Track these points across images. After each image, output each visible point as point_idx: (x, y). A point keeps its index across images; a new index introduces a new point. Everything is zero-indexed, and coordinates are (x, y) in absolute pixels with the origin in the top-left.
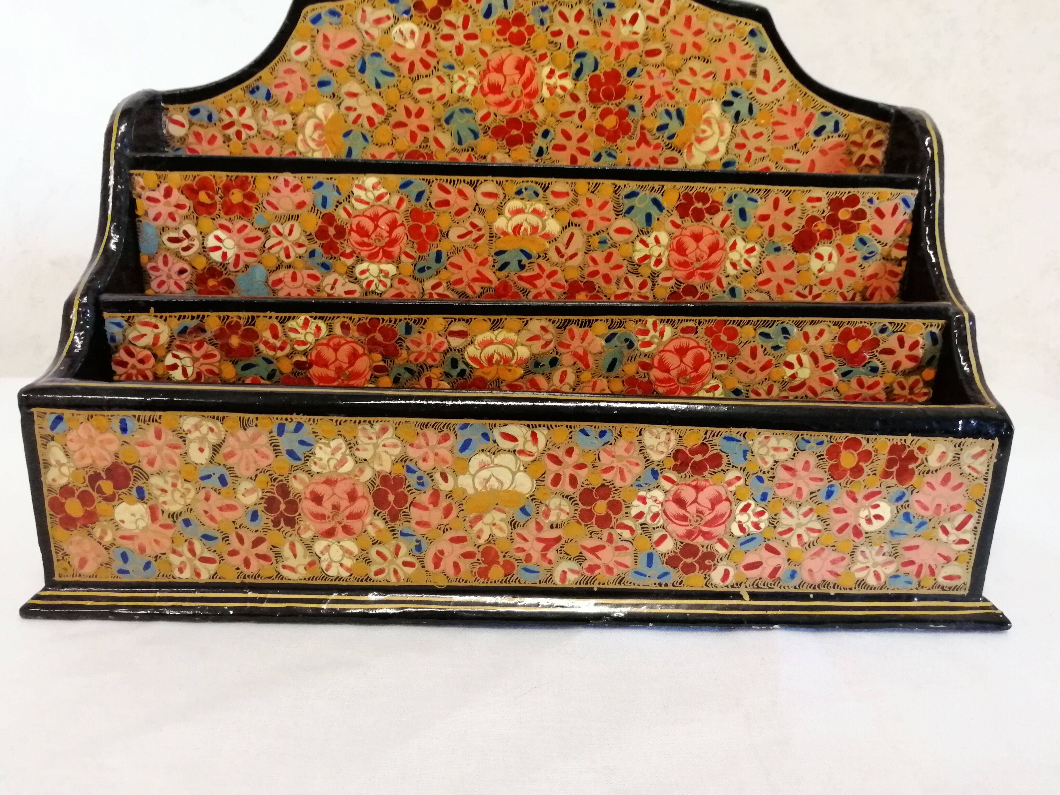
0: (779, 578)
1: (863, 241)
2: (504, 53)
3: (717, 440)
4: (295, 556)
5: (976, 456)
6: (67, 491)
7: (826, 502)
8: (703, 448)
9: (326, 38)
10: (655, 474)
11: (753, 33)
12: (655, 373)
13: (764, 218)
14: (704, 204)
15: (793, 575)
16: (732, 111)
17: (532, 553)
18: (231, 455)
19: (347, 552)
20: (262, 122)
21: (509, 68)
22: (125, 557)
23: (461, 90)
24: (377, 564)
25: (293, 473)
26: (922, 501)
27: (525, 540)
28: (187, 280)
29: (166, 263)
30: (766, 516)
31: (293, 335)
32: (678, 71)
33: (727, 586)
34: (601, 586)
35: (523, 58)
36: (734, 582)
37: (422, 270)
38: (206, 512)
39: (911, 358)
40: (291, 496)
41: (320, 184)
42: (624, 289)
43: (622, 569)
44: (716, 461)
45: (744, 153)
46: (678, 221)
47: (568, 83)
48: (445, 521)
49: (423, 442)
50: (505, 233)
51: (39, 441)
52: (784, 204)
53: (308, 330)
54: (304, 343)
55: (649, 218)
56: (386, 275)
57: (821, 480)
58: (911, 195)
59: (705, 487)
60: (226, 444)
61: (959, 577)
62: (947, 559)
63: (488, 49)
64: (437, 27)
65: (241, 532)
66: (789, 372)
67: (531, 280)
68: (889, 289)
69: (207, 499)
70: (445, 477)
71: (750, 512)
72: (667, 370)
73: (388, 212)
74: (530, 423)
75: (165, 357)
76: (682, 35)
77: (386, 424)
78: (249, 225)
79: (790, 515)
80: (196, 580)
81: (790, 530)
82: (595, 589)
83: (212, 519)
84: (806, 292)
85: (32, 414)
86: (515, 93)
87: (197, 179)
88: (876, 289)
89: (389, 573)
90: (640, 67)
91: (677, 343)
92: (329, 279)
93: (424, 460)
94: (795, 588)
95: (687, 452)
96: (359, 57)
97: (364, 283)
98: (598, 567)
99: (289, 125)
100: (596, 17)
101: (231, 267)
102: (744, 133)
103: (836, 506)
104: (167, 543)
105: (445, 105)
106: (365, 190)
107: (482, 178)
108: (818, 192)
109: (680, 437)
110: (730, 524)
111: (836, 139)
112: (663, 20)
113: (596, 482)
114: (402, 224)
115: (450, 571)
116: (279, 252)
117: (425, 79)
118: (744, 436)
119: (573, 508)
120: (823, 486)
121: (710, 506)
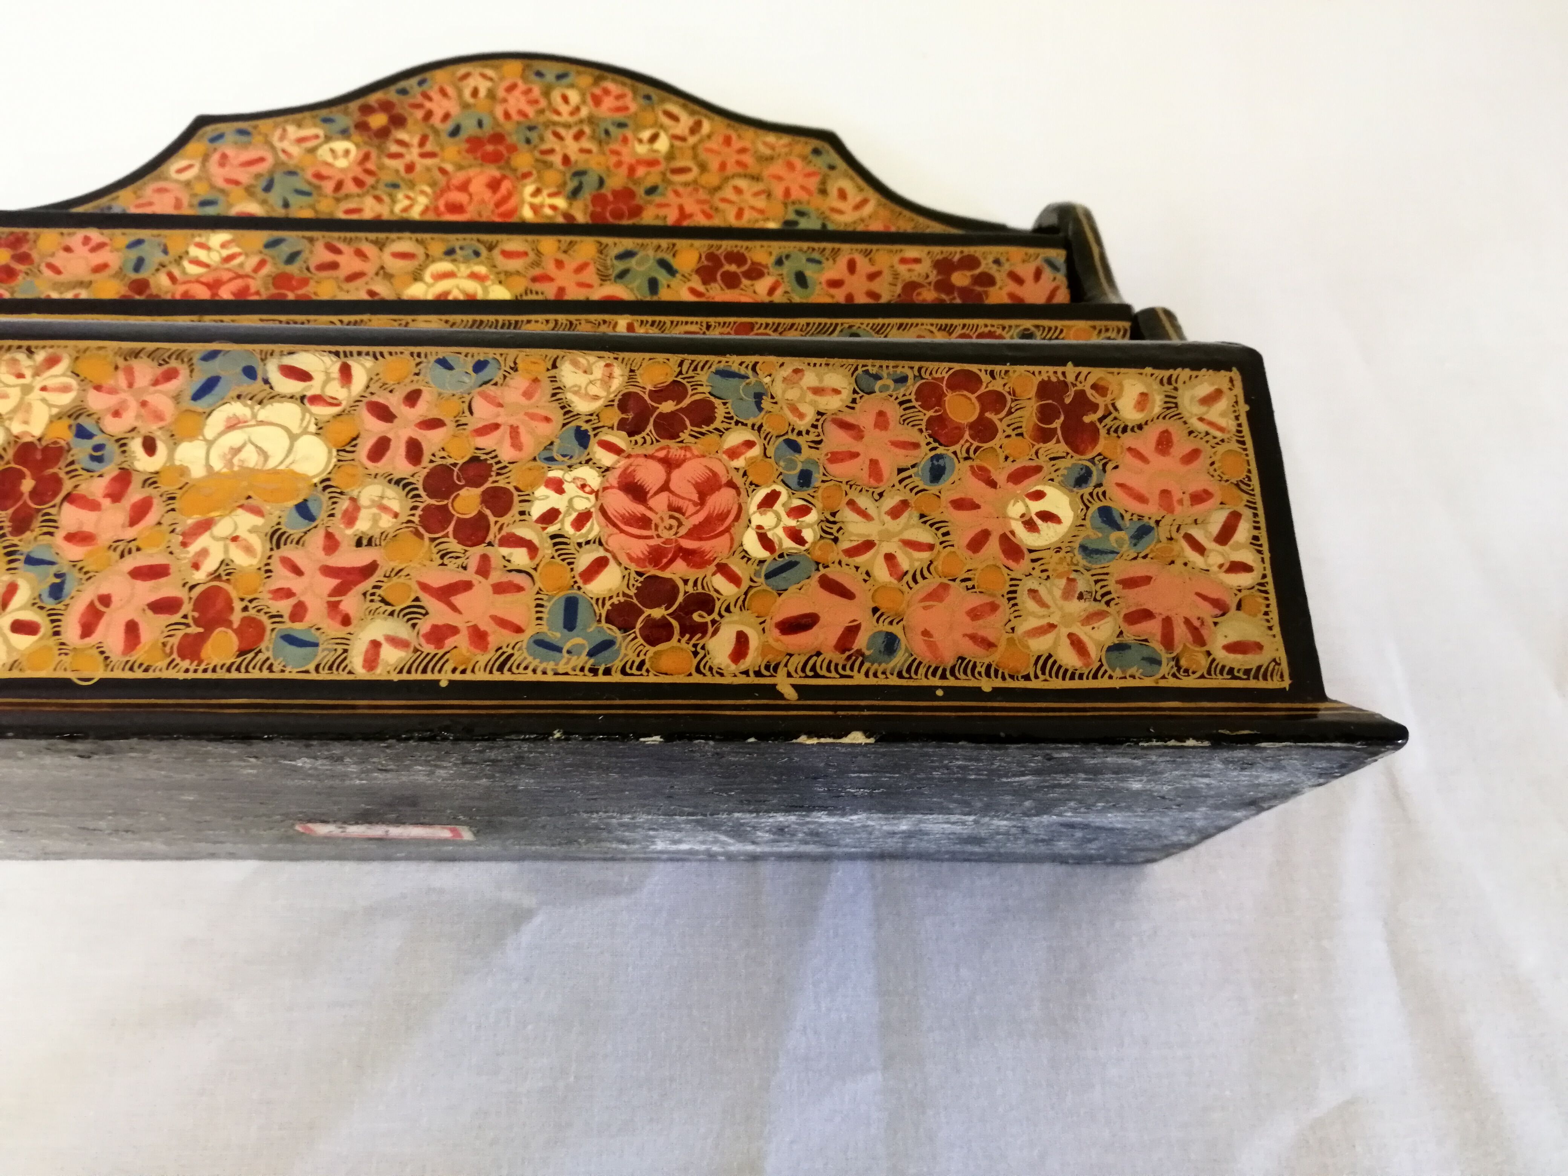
0: (859, 653)
2: (472, 172)
3: (703, 377)
5: (1209, 400)
7: (934, 489)
8: (675, 390)
9: (224, 156)
10: (582, 438)
11: (816, 151)
13: (835, 283)
14: (739, 267)
15: (890, 645)
17: (307, 599)
21: (478, 186)
23: (407, 211)
26: (1129, 483)
27: (297, 571)
30: (813, 517)
32: (718, 188)
33: (746, 673)
34: (458, 677)
35: (499, 176)
36: (761, 662)
41: (139, 242)
43: (508, 636)
44: (702, 414)
47: (560, 202)
52: (865, 267)
55: (653, 284)
57: (916, 446)
58: (1056, 252)
59: (684, 461)
61: (1258, 647)
62: (1222, 608)
63: (449, 167)
64: (383, 146)
70: (150, 447)
71: (778, 506)
73: (239, 276)
74: (341, 349)
76: (720, 153)
77: (59, 352)
79: (864, 514)
81: (868, 545)
82: (444, 684)
86: (483, 213)
90: (662, 185)
93: (117, 414)
94: (900, 675)
95: (646, 397)
96: (266, 175)
98: (454, 630)
100: (603, 136)
103: (955, 496)
106: (209, 249)
107: (394, 236)
108: (912, 252)
109: (632, 371)
110: (741, 534)
112: (693, 140)
113: (459, 455)
115: (116, 644)
118: (754, 369)
119: (410, 503)
120: (923, 455)
121: (695, 497)
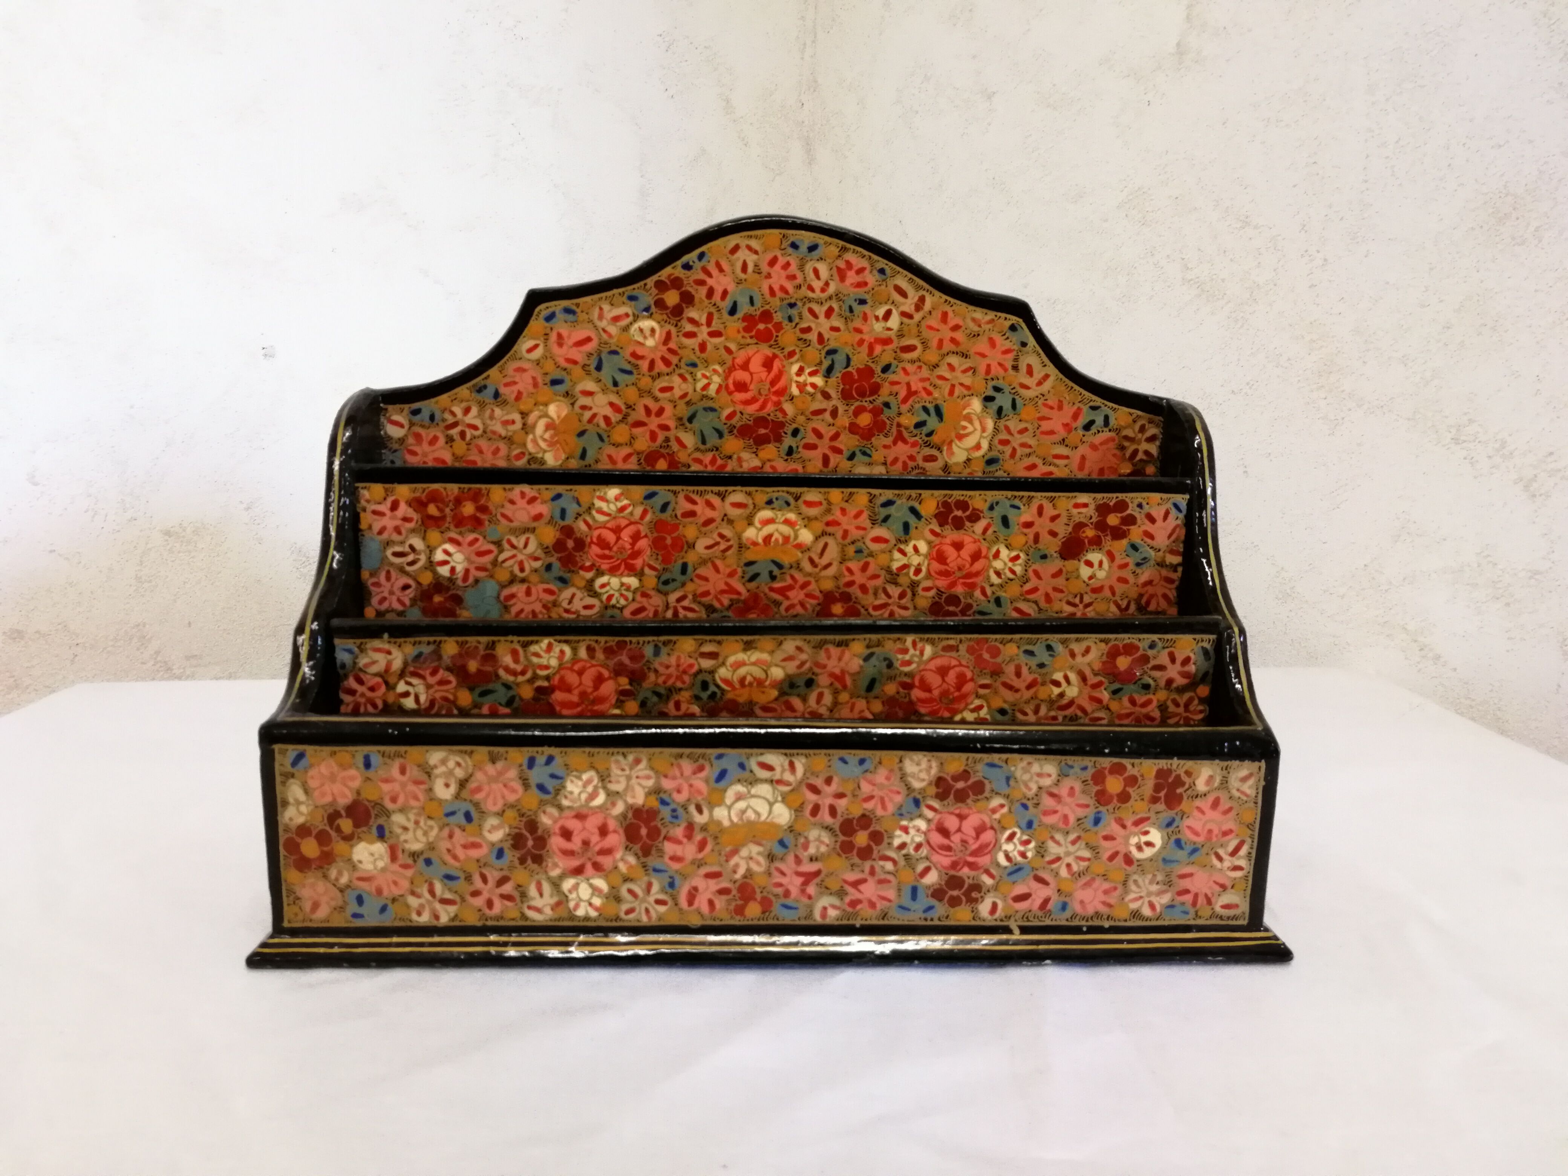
0: (1050, 911)
1: (1134, 547)
2: (751, 350)
3: (980, 767)
4: (541, 895)
5: (1244, 780)
6: (304, 830)
7: (1095, 829)
8: (965, 775)
9: (560, 336)
10: (917, 803)
11: (1013, 328)
12: (916, 694)
13: (1028, 525)
14: (964, 512)
15: (1064, 907)
16: (994, 406)
17: (791, 888)
18: (478, 789)
19: (595, 890)
20: (488, 422)
21: (756, 365)
22: (360, 900)
23: (706, 387)
24: (627, 902)
25: (543, 808)
26: (1193, 826)
27: (783, 874)
28: (412, 596)
29: (388, 578)
30: (1032, 845)
31: (535, 660)
32: (936, 366)
33: (996, 920)
34: (864, 922)
35: (771, 355)
36: (1003, 915)
37: (666, 583)
38: (449, 851)
39: (1184, 674)
40: (540, 832)
41: (558, 496)
42: (882, 599)
43: (885, 903)
44: (978, 788)
45: (1008, 450)
46: (938, 529)
47: (818, 380)
48: (700, 856)
49: (678, 773)
50: (755, 544)
51: (278, 779)
52: (1049, 511)
53: (552, 654)
54: (547, 667)
55: (906, 527)
56: (628, 588)
57: (1087, 806)
58: (1182, 499)
59: (969, 815)
60: (473, 779)
61: (1237, 906)
62: (1223, 887)
63: (733, 347)
64: (679, 324)
65: (485, 871)
66: (1056, 691)
67: (782, 591)
68: (1165, 596)
69: (451, 836)
70: (700, 810)
71: (1016, 840)
72: (929, 690)
73: (631, 523)
74: (788, 751)
75: (396, 685)
76: (938, 330)
77: (640, 755)
78: (481, 538)
79: (1058, 843)
80: (435, 923)
81: (1058, 859)
82: (858, 926)
83: (455, 857)
84: (1077, 601)
85: (273, 751)
86: (762, 391)
87: (427, 491)
88: (1152, 596)
89: (640, 913)
90: (894, 363)
91: (939, 662)
92: (567, 594)
93: (679, 791)
94: (1067, 920)
95: (949, 779)
96: (595, 355)
97: (605, 597)
98: (859, 902)
99: (518, 425)
100: (848, 314)
101: (460, 583)
102: (1007, 428)
103: (1105, 833)
104: (405, 884)
105: (688, 403)
106: (607, 501)
107: (730, 489)
108: (1083, 498)
109: (942, 764)
110: (996, 853)
111: (1106, 434)
112: (917, 317)
113: (856, 812)
114: (646, 536)
115: (705, 909)
116: (512, 566)
117: (667, 378)
118: (1006, 762)
119: (833, 839)
120: (1090, 812)
121: (974, 834)
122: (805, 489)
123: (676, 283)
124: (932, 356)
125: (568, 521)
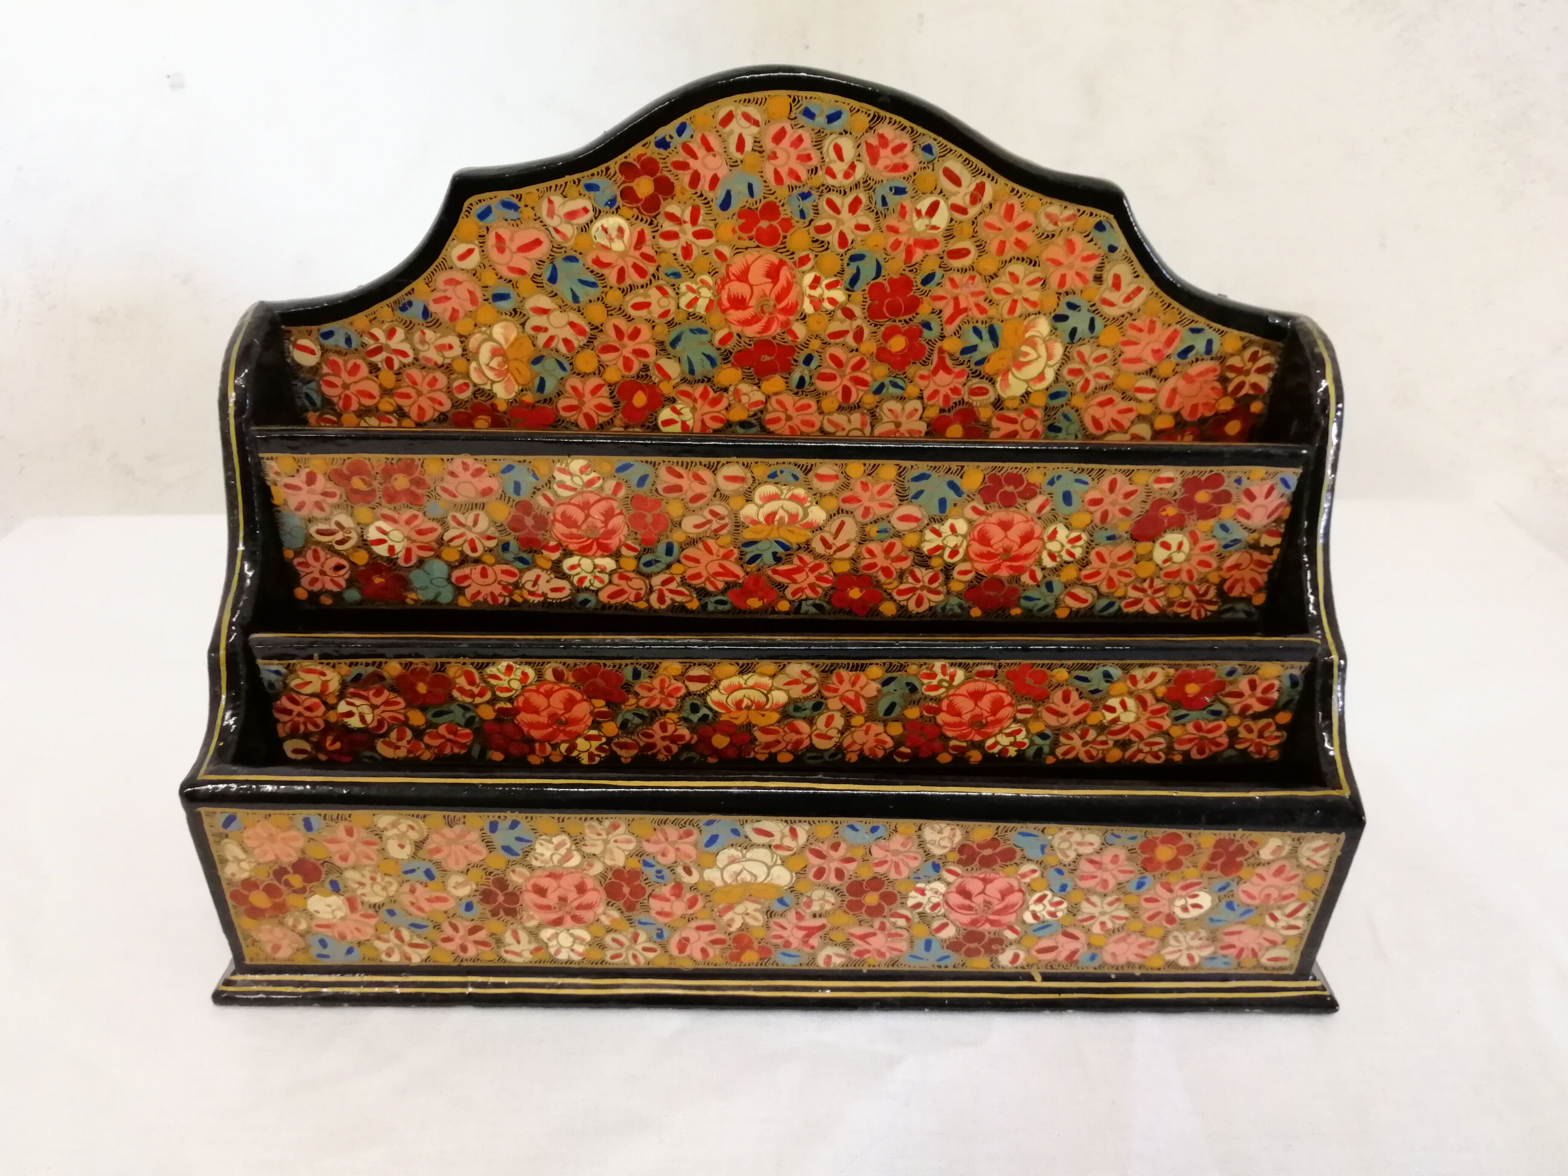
0: (1077, 961)
1: (1224, 528)
2: (751, 256)
3: (1011, 835)
4: (519, 942)
5: (1317, 850)
6: (250, 884)
7: (1137, 892)
8: (993, 843)
9: (499, 237)
10: (936, 867)
11: (1100, 227)
12: (942, 718)
13: (1096, 502)
14: (1016, 487)
15: (1093, 958)
16: (1066, 326)
17: (791, 939)
18: (438, 850)
19: (576, 939)
20: (419, 346)
21: (757, 275)
22: (323, 943)
23: (692, 303)
24: (612, 949)
25: (511, 868)
26: (1250, 890)
27: (783, 927)
28: (347, 576)
29: (316, 558)
30: (1064, 906)
31: (493, 682)
32: (994, 276)
33: (1016, 967)
34: (871, 968)
35: (776, 262)
36: (1025, 964)
37: (648, 564)
38: (413, 904)
39: (1262, 701)
40: (510, 889)
42: (909, 583)
43: (895, 953)
44: (1009, 856)
45: (1079, 382)
46: (982, 508)
47: (839, 295)
48: (690, 912)
49: (663, 839)
50: (755, 522)
51: (211, 839)
52: (1124, 486)
53: (513, 676)
54: (509, 690)
55: (943, 503)
56: (603, 571)
57: (1131, 872)
58: (1292, 475)
59: (995, 879)
60: (429, 841)
61: (1285, 959)
62: (1274, 943)
63: (726, 251)
64: (655, 222)
65: (454, 921)
66: (1109, 716)
67: (788, 574)
68: (1253, 581)
69: (413, 891)
71: (1046, 902)
72: (959, 715)
73: (602, 499)
74: (788, 818)
75: (337, 704)
76: (1000, 229)
77: (617, 821)
78: (420, 514)
79: (1093, 904)
80: (406, 963)
82: (865, 971)
83: (420, 909)
84: (1146, 585)
85: (199, 814)
86: (765, 308)
87: (347, 462)
88: (1237, 581)
89: (627, 958)
90: (939, 273)
91: (972, 686)
92: (530, 575)
93: (663, 855)
94: (1095, 970)
95: (975, 847)
96: (547, 261)
97: (575, 580)
98: (868, 951)
99: (457, 351)
100: (880, 207)
101: (401, 562)
102: (1080, 355)
103: (1148, 896)
104: (371, 931)
105: (671, 324)
106: (571, 474)
107: (723, 460)
108: (1168, 472)
109: (967, 832)
110: (1022, 913)
111: (1208, 364)
112: (973, 211)
113: (866, 874)
114: (621, 513)
115: (698, 956)
116: (462, 545)
117: (641, 291)
118: (1043, 831)
119: (840, 899)
120: (1134, 879)
121: (999, 896)
122: (817, 461)
123: (649, 167)
124: (989, 265)
125: (525, 495)
